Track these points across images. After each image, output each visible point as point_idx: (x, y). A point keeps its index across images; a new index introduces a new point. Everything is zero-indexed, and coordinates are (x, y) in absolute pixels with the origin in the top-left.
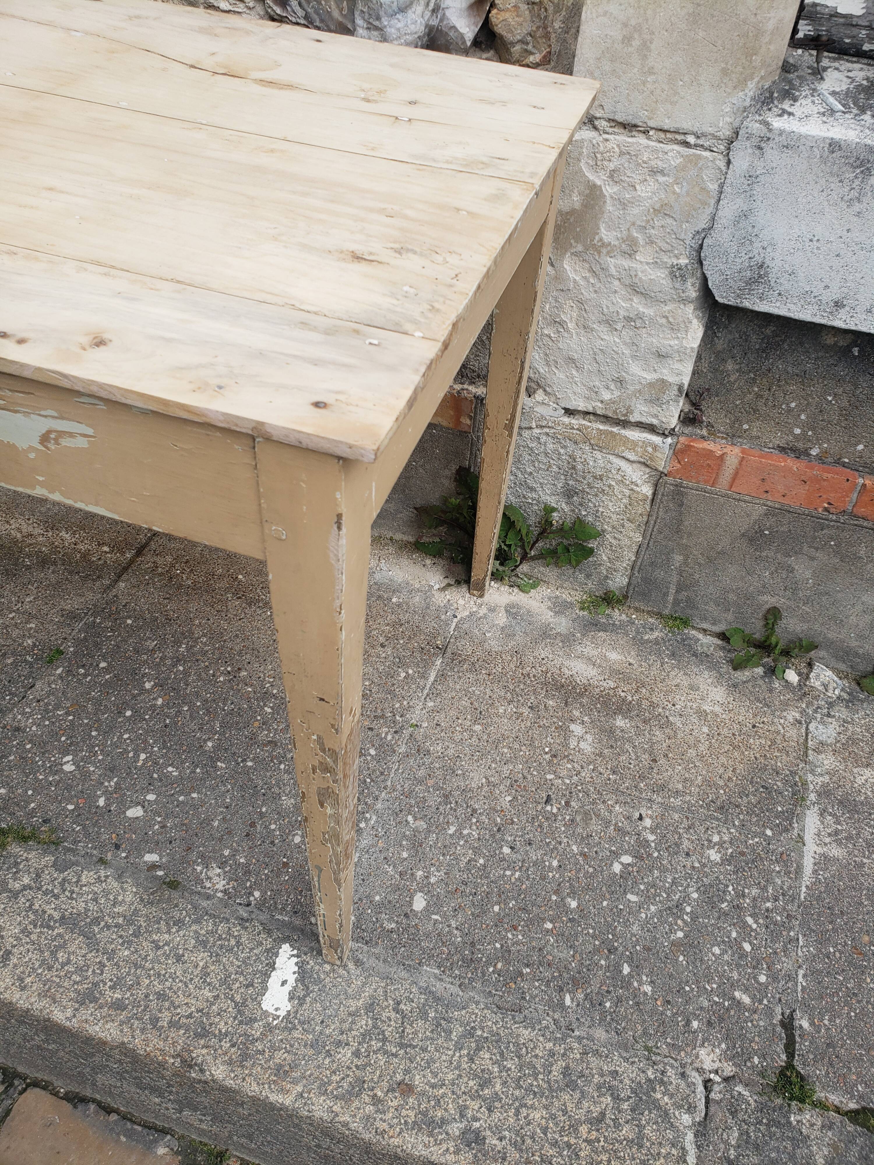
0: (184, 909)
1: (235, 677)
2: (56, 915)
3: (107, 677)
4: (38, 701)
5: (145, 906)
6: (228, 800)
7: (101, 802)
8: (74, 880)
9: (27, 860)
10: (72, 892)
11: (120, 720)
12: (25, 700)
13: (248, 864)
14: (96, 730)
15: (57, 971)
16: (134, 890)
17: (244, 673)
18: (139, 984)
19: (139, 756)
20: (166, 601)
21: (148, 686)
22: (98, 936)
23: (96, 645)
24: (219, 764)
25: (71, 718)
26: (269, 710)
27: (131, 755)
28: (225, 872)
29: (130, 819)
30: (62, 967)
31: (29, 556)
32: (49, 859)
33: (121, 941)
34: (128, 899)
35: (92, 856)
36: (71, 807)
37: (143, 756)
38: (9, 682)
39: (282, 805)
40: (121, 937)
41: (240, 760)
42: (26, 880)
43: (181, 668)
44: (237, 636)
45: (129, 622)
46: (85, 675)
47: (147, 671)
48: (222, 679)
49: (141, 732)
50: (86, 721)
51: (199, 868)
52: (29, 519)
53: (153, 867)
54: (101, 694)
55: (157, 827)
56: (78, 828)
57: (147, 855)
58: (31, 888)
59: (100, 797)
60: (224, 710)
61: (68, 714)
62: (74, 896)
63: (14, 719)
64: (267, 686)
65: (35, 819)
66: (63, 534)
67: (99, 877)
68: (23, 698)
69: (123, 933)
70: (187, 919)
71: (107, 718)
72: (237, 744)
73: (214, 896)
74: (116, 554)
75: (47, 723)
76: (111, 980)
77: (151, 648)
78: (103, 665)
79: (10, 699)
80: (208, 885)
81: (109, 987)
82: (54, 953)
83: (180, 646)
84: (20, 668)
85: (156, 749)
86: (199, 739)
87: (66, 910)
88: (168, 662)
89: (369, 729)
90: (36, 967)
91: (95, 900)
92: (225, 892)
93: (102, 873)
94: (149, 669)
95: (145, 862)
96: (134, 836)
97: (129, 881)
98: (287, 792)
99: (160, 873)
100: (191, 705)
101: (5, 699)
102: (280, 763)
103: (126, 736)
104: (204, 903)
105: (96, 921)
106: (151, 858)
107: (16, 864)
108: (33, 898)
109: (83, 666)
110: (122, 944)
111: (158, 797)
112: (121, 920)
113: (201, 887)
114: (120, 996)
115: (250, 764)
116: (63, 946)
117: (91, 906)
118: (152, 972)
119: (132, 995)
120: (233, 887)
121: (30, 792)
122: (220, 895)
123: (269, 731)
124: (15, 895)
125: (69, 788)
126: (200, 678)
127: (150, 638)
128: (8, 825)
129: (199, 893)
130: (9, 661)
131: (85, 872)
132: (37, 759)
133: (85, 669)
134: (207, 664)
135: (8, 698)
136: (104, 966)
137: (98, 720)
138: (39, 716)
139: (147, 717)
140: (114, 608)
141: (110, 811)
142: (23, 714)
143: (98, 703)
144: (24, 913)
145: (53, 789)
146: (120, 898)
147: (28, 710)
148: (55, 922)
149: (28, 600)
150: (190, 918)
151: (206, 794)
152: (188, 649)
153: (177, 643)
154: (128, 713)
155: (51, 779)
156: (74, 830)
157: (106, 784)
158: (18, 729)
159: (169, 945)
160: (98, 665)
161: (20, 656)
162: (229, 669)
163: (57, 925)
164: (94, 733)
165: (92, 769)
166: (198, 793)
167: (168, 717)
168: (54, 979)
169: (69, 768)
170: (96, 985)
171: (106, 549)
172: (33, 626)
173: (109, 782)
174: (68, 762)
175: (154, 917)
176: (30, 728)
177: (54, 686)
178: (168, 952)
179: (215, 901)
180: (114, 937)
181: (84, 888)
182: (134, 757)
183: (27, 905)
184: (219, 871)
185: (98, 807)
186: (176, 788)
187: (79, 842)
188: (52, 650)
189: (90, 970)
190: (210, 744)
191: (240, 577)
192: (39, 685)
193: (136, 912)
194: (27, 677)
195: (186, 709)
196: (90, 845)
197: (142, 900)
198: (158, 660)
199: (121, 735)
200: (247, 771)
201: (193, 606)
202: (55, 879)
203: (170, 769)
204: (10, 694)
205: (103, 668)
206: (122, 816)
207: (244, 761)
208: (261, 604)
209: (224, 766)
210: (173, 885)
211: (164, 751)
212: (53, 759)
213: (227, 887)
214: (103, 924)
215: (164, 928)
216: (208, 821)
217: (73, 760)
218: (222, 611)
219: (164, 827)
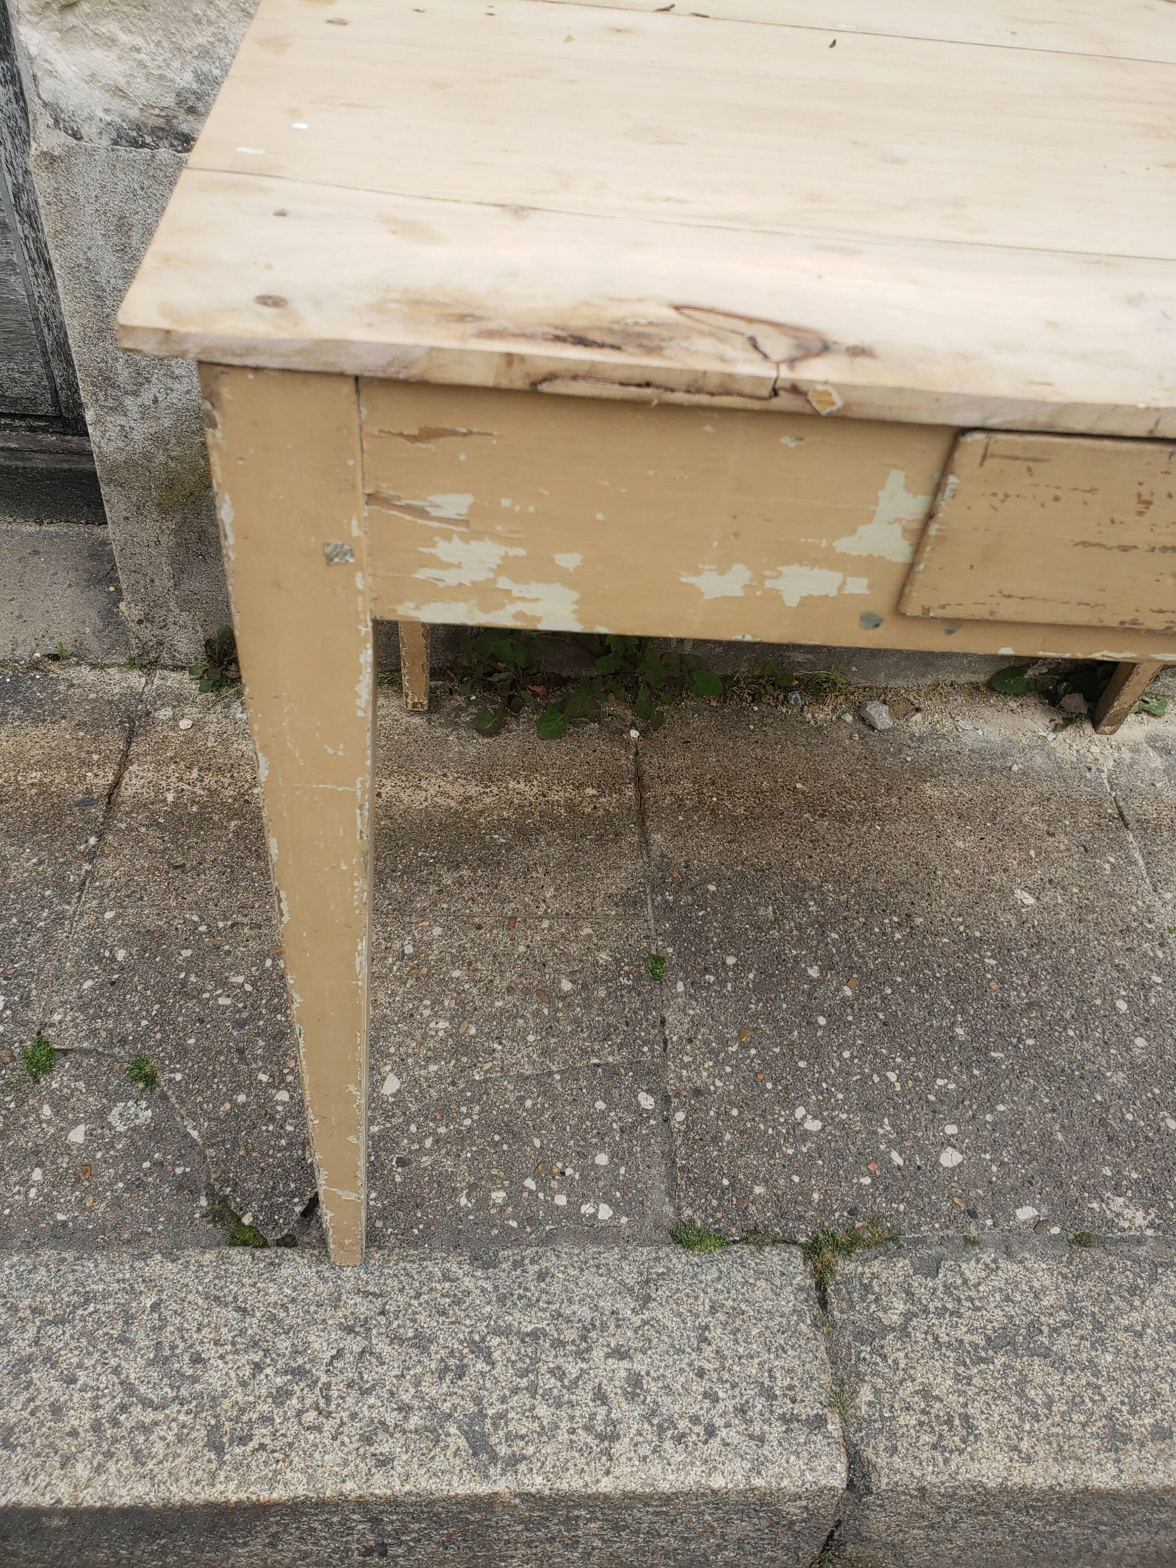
0: (1125, 1269)
1: (912, 928)
2: (980, 1340)
3: (751, 976)
4: (690, 1041)
5: (1075, 1284)
6: (1046, 1101)
7: (898, 1160)
8: (959, 1282)
9: (875, 1276)
10: (971, 1299)
11: (819, 1033)
12: (670, 1046)
13: (1146, 1178)
14: (801, 1059)
15: (1047, 1418)
16: (1044, 1266)
17: (919, 921)
18: (1159, 1394)
19: (887, 1078)
20: (734, 846)
21: (814, 972)
22: (1054, 1348)
23: (698, 934)
24: (993, 1054)
25: (753, 1052)
26: (993, 962)
27: (876, 1079)
28: (1131, 1199)
29: (953, 1169)
30: (1050, 1410)
31: (495, 829)
32: (902, 1265)
33: (1088, 1344)
34: (1048, 1283)
35: (950, 1239)
36: (867, 1181)
37: (892, 1076)
38: (627, 1024)
39: (1113, 1084)
40: (1082, 1338)
41: (1015, 1041)
42: (901, 1307)
43: (834, 936)
44: (864, 869)
45: (712, 888)
46: (722, 983)
47: (794, 952)
48: (898, 936)
49: (859, 1042)
50: (777, 1050)
51: (1095, 1205)
52: (445, 775)
53: (1039, 1225)
54: (765, 1006)
55: (994, 1168)
56: (902, 1207)
57: (1018, 1212)
58: (916, 1315)
59: (889, 1152)
60: (938, 979)
61: (745, 1047)
62: (977, 1303)
63: (680, 1079)
64: (962, 928)
65: (837, 1214)
66: (512, 784)
67: (987, 1265)
68: (665, 1042)
69: (1080, 1332)
70: (1140, 1281)
71: (800, 1037)
72: (993, 1019)
73: (1146, 1238)
74: (610, 796)
75: (728, 1069)
76: (1123, 1403)
77: (771, 917)
78: (731, 961)
79: (652, 1050)
80: (1126, 1225)
81: (1129, 1413)
82: (1021, 1394)
83: (807, 906)
84: (625, 999)
85: (899, 1060)
86: (941, 1027)
87: (985, 1328)
88: (811, 931)
89: (1128, 949)
90: (1017, 1422)
91: (1008, 1299)
92: (1151, 1225)
93: (986, 1258)
94: (794, 948)
95: (1025, 1223)
96: (980, 1191)
97: (1027, 1255)
98: (1104, 1063)
99: (1056, 1230)
100: (893, 984)
101: (644, 1053)
102: (1065, 1029)
103: (846, 1054)
104: (1141, 1251)
105: (1034, 1328)
106: (1026, 1213)
107: (867, 1288)
108: (929, 1327)
109: (706, 970)
110: (1093, 1346)
111: (959, 1126)
112: (1063, 1315)
113: (1119, 1230)
114: (1152, 1421)
115: (1030, 1042)
116: (1023, 1381)
117: (1010, 1310)
118: (1161, 1371)
119: (1164, 1412)
120: (1157, 1216)
121: (796, 1179)
122: (1149, 1232)
123: (1016, 989)
124: (904, 1332)
125: (840, 1154)
126: (870, 945)
127: (759, 904)
128: (808, 1236)
129: (1122, 1239)
130: (603, 994)
131: (964, 1266)
132: (762, 1126)
133: (712, 974)
134: (862, 920)
135: (645, 1049)
136: (1099, 1387)
137: (792, 1043)
138: (711, 1063)
139: (850, 1018)
140: (676, 874)
141: (919, 1168)
142: (686, 1066)
143: (770, 1019)
144: (937, 1354)
145: (820, 1162)
146: (1036, 1284)
147: (687, 1059)
148: (983, 1349)
149: (548, 895)
150: (1142, 1278)
151: (1013, 1101)
152: (821, 904)
153: (798, 900)
154: (822, 1021)
155: (805, 1150)
156: (897, 1211)
157: (881, 1131)
158: (697, 1092)
159: (1149, 1326)
160: (724, 963)
161: (611, 981)
162: (896, 919)
163: (991, 1353)
164: (802, 1064)
165: (844, 1116)
166: (1003, 1103)
167: (877, 1009)
168: (1054, 1430)
169: (813, 1125)
170: (1109, 1417)
171: (590, 791)
172: (590, 931)
173: (881, 1127)
174: (805, 1117)
175: (1099, 1295)
176: (713, 1084)
177: (691, 1012)
178: (1157, 1337)
179: (1151, 1243)
180: (1076, 1342)
181: (981, 1288)
182: (881, 1081)
183: (930, 1339)
184: (1121, 1200)
185: (899, 1168)
186: (971, 1106)
187: (919, 1225)
188: (645, 960)
189: (1087, 1400)
190: (959, 1031)
191: (799, 786)
192: (670, 1017)
193: (1072, 1297)
194: (648, 1012)
195: (889, 991)
196: (937, 1226)
197: (1065, 1277)
198: (795, 932)
199: (840, 1057)
200: (1035, 1054)
201: (776, 843)
202: (935, 1290)
203: (940, 1082)
204: (645, 1043)
205: (736, 965)
206: (941, 1169)
207: (1020, 1040)
208: (857, 818)
209: (1002, 1055)
210: (1083, 1241)
211: (913, 1059)
212: (782, 1120)
213: (1149, 1218)
214: (1045, 1329)
215: (1124, 1305)
216: (1046, 1138)
217: (808, 1111)
218: (818, 841)
219: (1002, 1164)
